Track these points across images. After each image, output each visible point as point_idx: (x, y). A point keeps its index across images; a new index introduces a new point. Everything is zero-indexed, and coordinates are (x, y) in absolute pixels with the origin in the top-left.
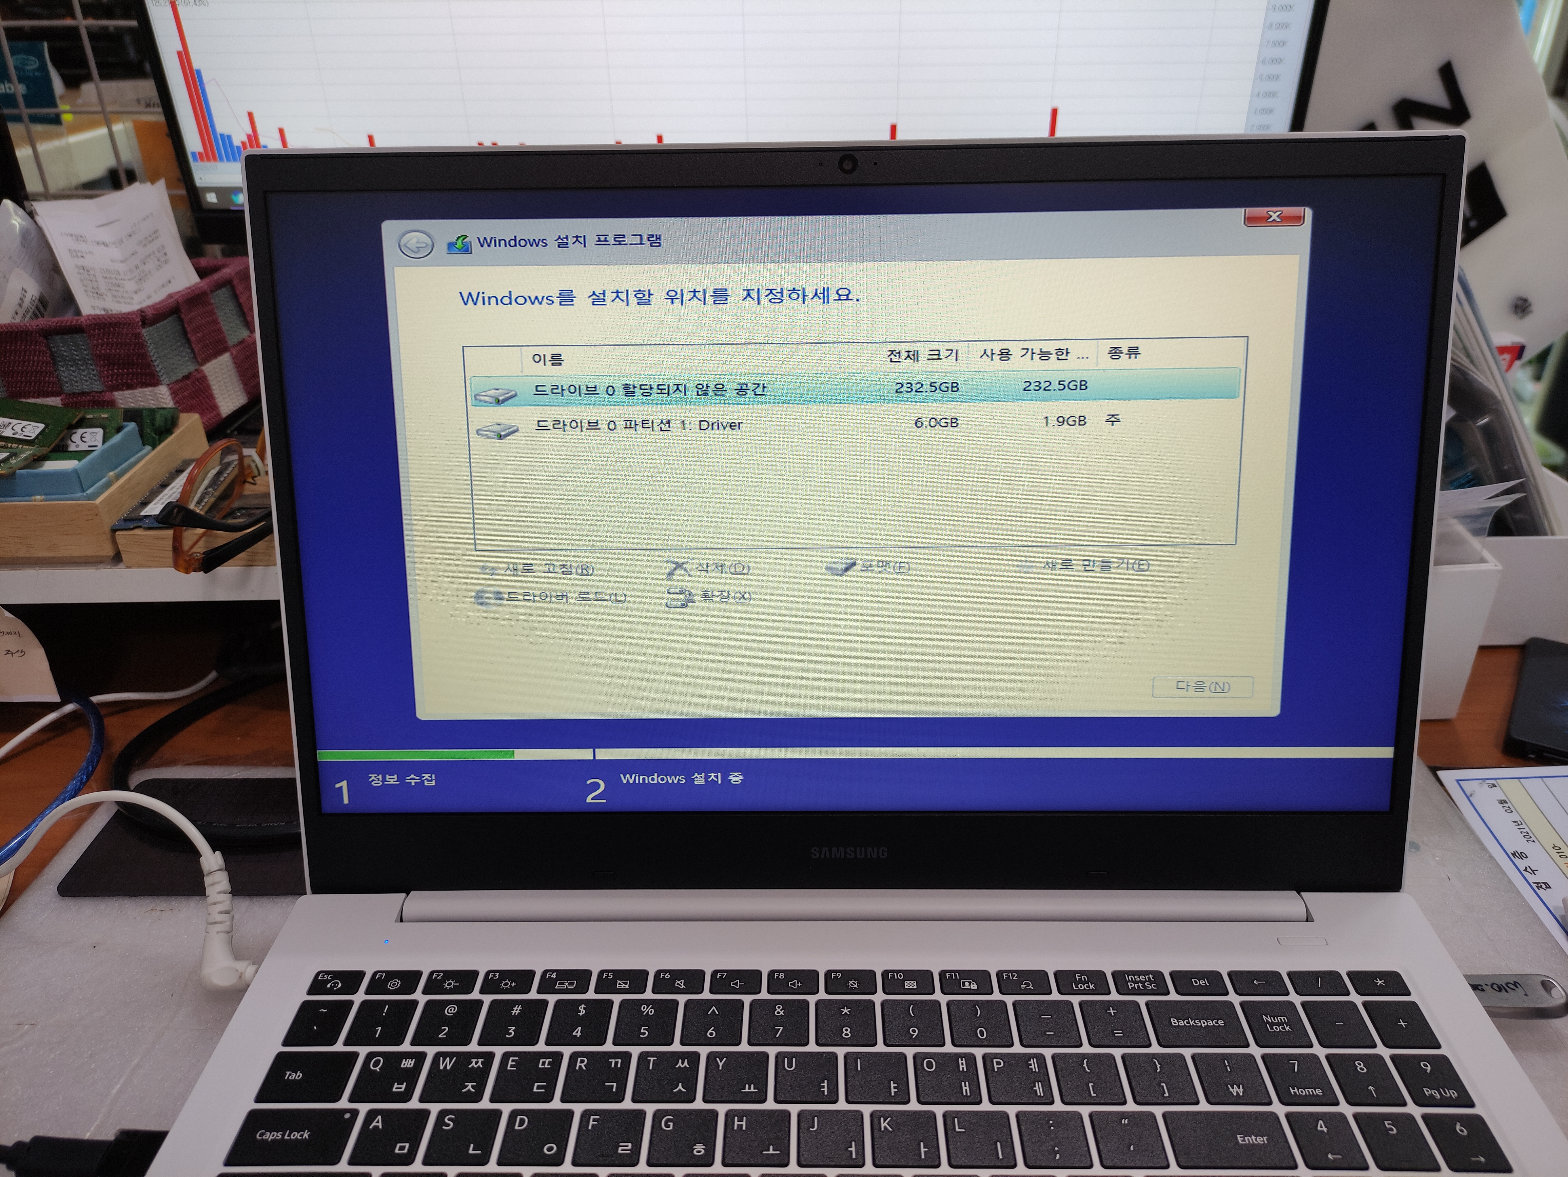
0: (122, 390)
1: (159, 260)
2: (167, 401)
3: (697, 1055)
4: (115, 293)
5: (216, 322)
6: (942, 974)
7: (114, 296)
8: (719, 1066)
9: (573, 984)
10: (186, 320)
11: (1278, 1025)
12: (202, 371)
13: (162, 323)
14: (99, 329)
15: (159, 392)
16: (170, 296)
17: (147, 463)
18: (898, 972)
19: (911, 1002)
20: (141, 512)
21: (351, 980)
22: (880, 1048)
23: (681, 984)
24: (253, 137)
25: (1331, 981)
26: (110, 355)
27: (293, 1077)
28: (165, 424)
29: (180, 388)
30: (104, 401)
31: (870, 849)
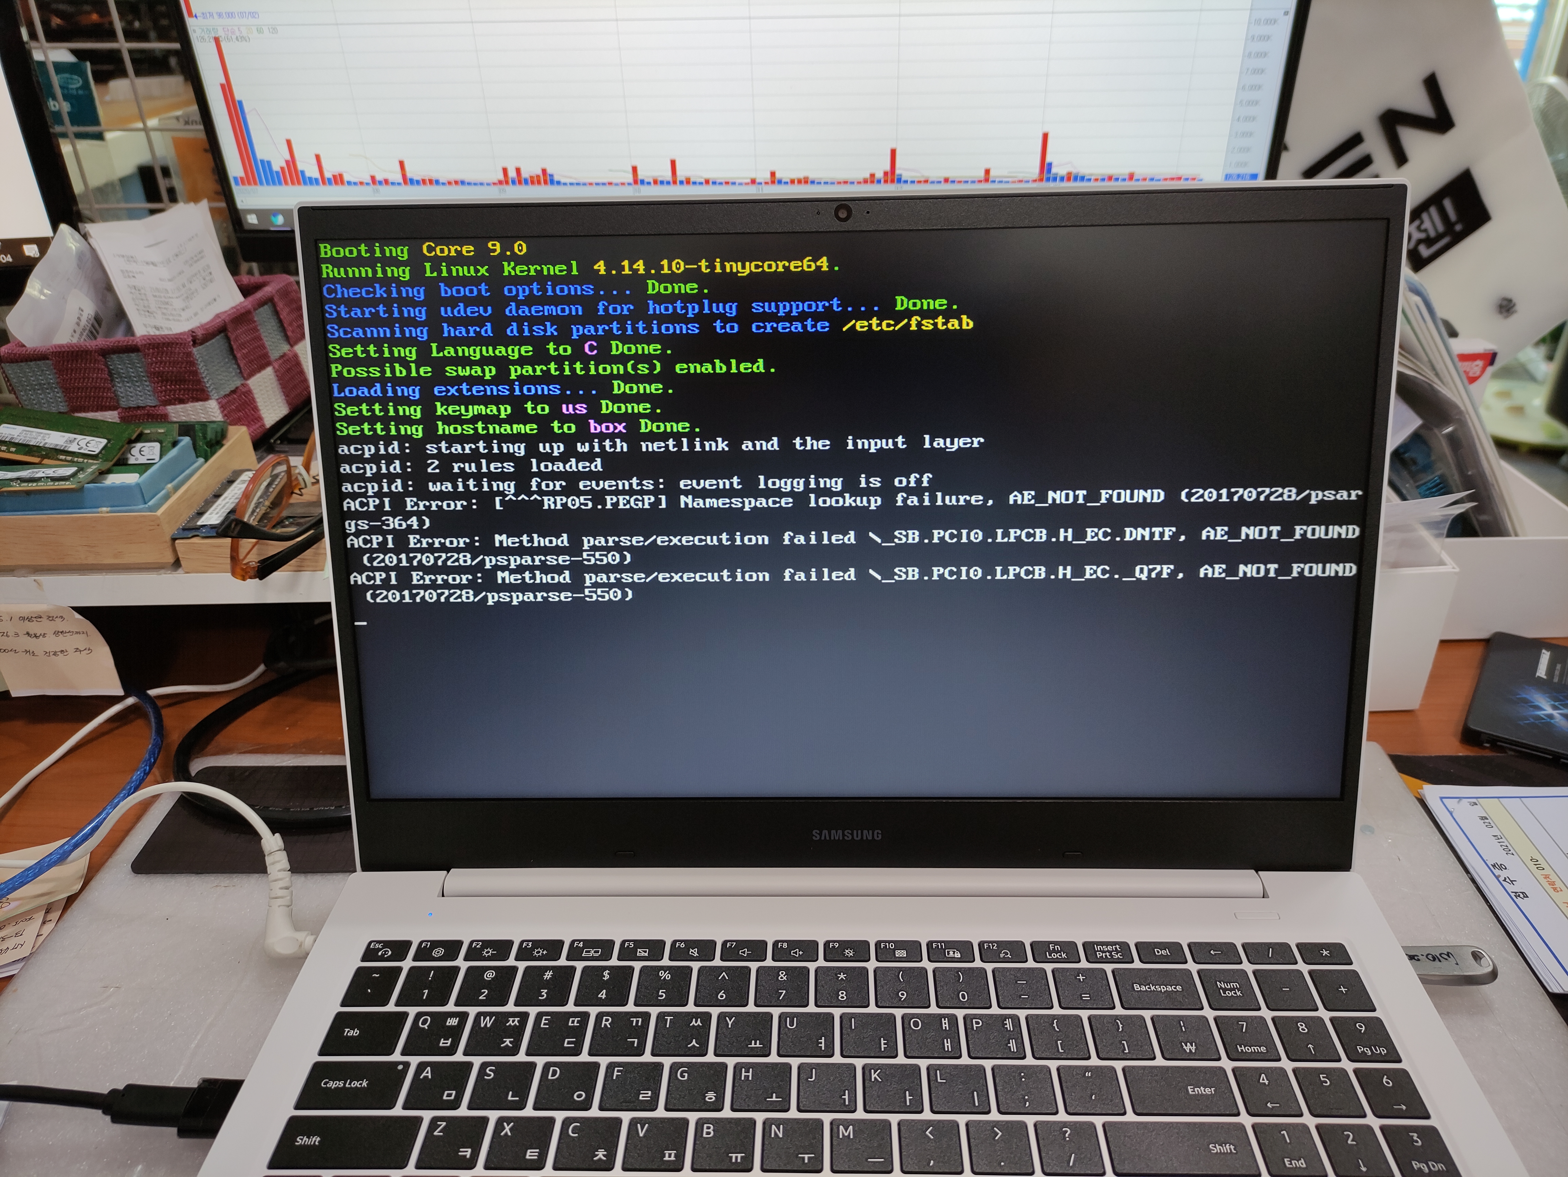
0: (174, 404)
1: (204, 279)
2: (216, 415)
3: (709, 1015)
4: (165, 311)
5: (259, 338)
6: (929, 944)
7: (163, 314)
8: (728, 1024)
9: (598, 952)
10: (232, 337)
11: (1230, 990)
12: (247, 385)
13: (210, 342)
14: (153, 349)
15: (209, 406)
16: (218, 316)
17: (202, 475)
18: (889, 942)
19: (901, 969)
20: (198, 521)
21: (400, 948)
22: (872, 1009)
23: (694, 952)
24: (292, 163)
25: (1281, 951)
26: (163, 372)
27: (351, 1033)
28: (216, 436)
29: (229, 401)
30: (158, 416)
31: (865, 832)
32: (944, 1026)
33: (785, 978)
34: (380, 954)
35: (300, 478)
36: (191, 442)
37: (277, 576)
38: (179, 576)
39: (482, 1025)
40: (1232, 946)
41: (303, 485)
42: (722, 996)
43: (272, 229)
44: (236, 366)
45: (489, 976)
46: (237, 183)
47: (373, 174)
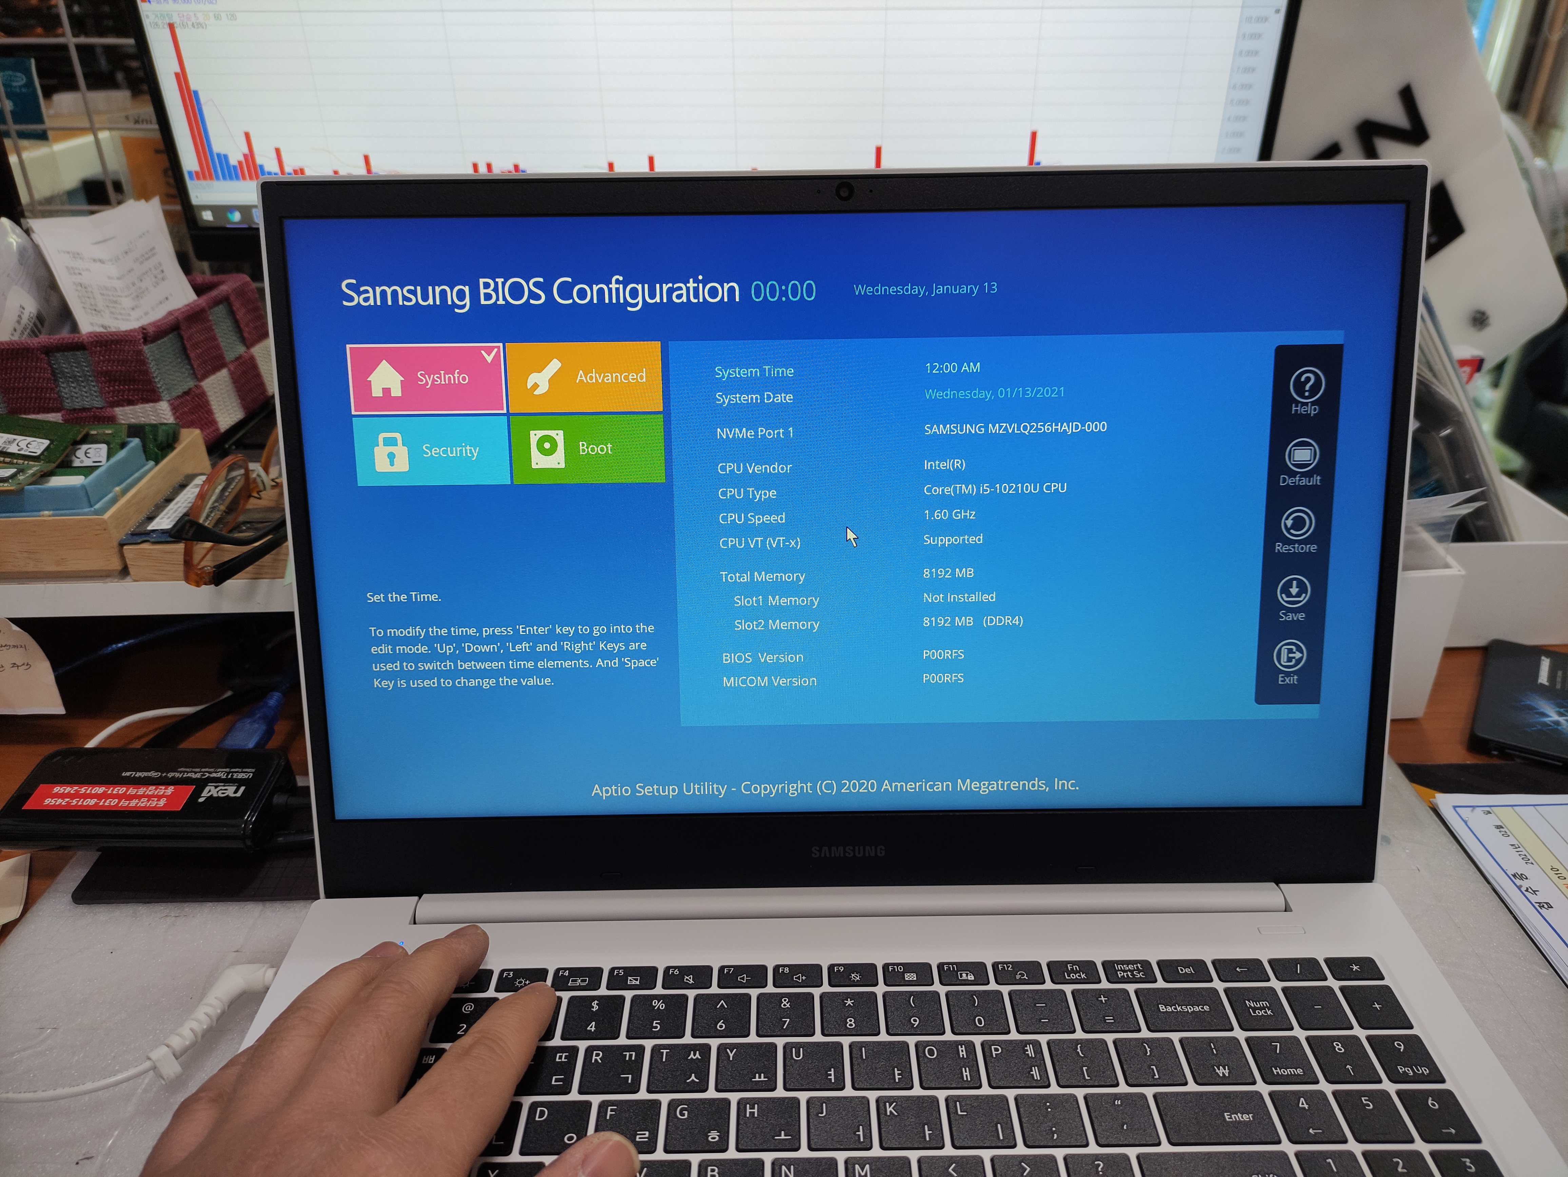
0: (123, 406)
1: (156, 277)
2: (168, 417)
3: (708, 1047)
4: (113, 310)
5: (214, 338)
6: (940, 966)
7: (112, 313)
8: (729, 1057)
9: (585, 981)
10: (185, 337)
11: (1260, 1009)
12: (201, 387)
13: (162, 340)
14: (100, 347)
15: (160, 408)
16: (170, 313)
17: (152, 478)
18: (898, 964)
19: (911, 993)
20: (147, 526)
22: (883, 1037)
23: (689, 979)
24: (250, 157)
25: (1310, 967)
26: (111, 372)
28: (167, 439)
29: (182, 403)
30: (105, 417)
31: (868, 848)
32: (961, 1053)
33: (788, 1005)
35: (259, 480)
36: (140, 444)
37: (233, 584)
38: (127, 584)
40: (1258, 962)
41: (261, 487)
42: (721, 1025)
43: (228, 226)
44: (188, 367)
45: (467, 1008)
46: (191, 178)
47: (336, 169)
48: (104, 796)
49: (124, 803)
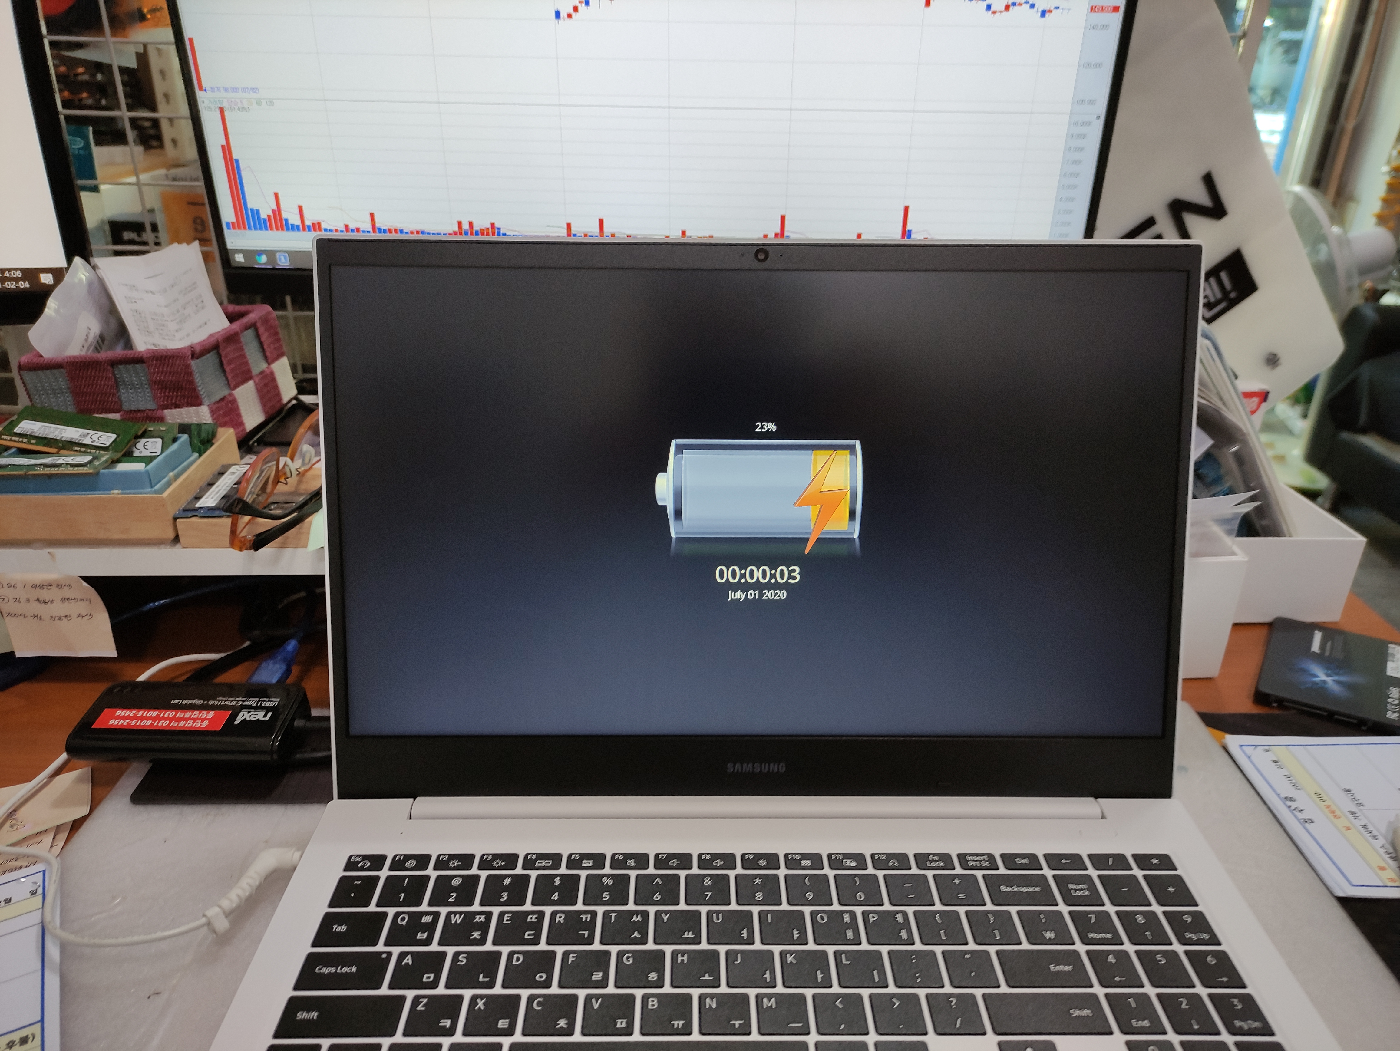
0: (171, 408)
1: (197, 306)
2: (207, 418)
3: (647, 913)
5: (244, 356)
6: (829, 856)
8: (663, 920)
9: (548, 863)
10: (223, 354)
11: (1080, 890)
12: (233, 395)
13: (205, 357)
14: (156, 361)
15: (201, 411)
16: (211, 335)
17: (197, 467)
18: (796, 854)
19: (806, 875)
21: (377, 861)
23: (631, 863)
25: (1119, 860)
26: (163, 381)
27: (339, 929)
28: (208, 436)
29: (217, 408)
30: (155, 418)
31: (772, 765)
32: (845, 919)
33: (709, 883)
34: (360, 865)
35: (286, 469)
36: (189, 439)
39: (453, 922)
40: (1079, 856)
43: (256, 266)
44: (224, 378)
45: (456, 882)
46: (228, 228)
47: (346, 223)
48: (158, 718)
49: (174, 724)
